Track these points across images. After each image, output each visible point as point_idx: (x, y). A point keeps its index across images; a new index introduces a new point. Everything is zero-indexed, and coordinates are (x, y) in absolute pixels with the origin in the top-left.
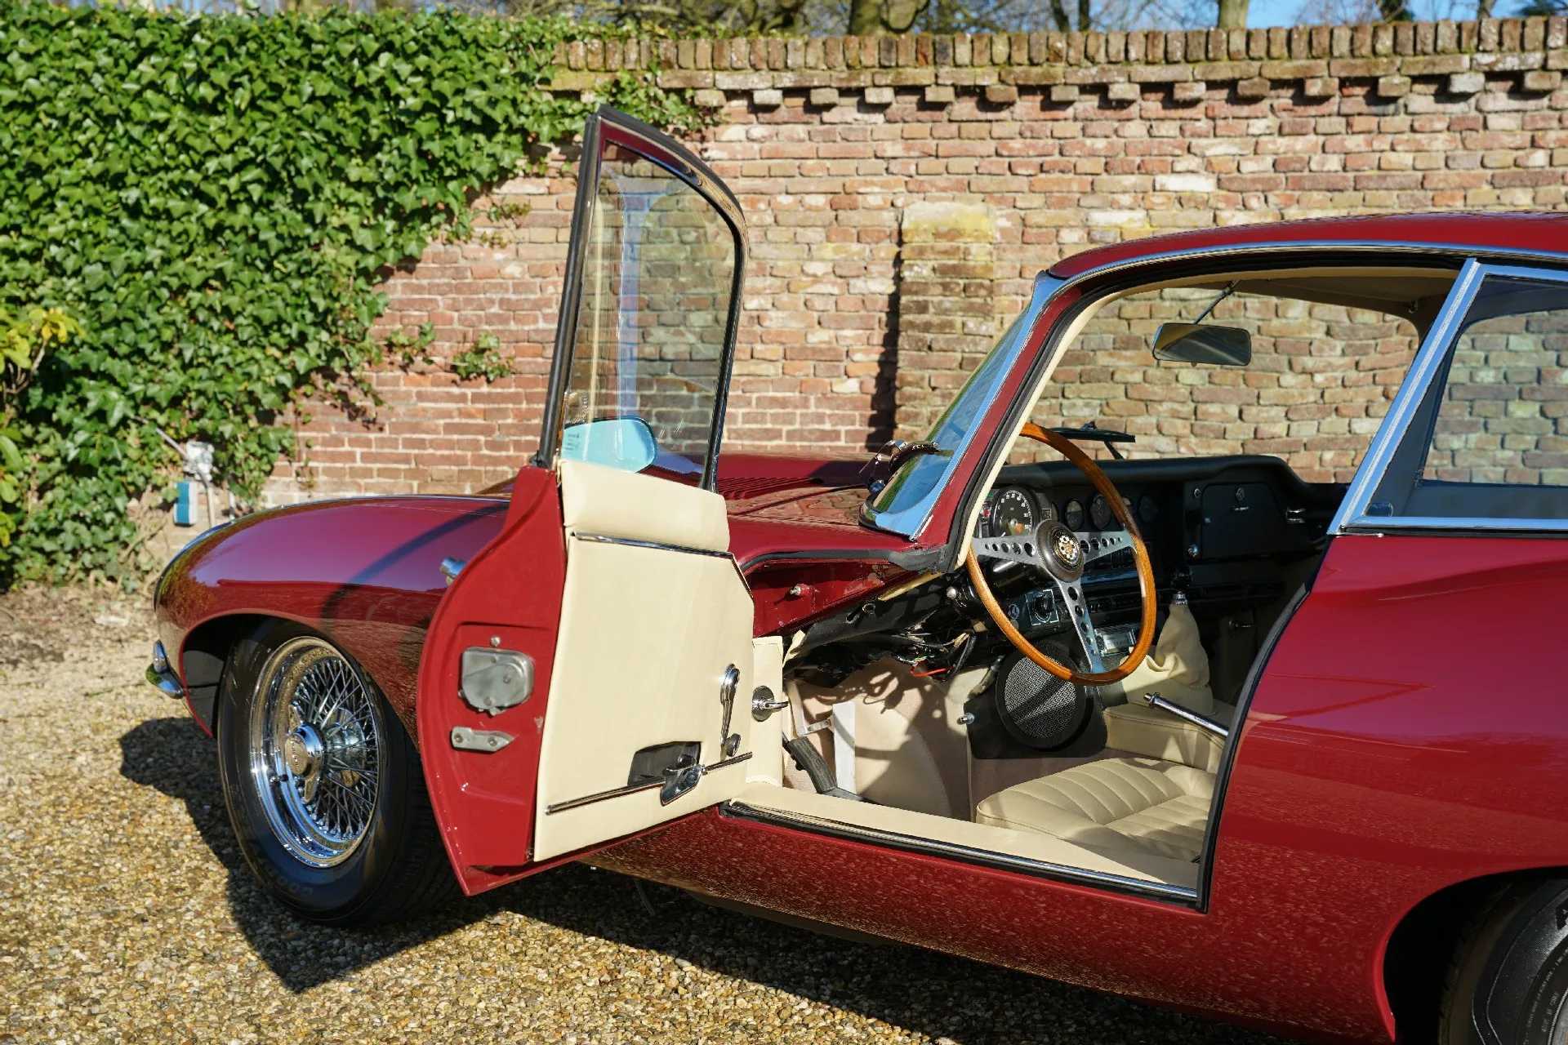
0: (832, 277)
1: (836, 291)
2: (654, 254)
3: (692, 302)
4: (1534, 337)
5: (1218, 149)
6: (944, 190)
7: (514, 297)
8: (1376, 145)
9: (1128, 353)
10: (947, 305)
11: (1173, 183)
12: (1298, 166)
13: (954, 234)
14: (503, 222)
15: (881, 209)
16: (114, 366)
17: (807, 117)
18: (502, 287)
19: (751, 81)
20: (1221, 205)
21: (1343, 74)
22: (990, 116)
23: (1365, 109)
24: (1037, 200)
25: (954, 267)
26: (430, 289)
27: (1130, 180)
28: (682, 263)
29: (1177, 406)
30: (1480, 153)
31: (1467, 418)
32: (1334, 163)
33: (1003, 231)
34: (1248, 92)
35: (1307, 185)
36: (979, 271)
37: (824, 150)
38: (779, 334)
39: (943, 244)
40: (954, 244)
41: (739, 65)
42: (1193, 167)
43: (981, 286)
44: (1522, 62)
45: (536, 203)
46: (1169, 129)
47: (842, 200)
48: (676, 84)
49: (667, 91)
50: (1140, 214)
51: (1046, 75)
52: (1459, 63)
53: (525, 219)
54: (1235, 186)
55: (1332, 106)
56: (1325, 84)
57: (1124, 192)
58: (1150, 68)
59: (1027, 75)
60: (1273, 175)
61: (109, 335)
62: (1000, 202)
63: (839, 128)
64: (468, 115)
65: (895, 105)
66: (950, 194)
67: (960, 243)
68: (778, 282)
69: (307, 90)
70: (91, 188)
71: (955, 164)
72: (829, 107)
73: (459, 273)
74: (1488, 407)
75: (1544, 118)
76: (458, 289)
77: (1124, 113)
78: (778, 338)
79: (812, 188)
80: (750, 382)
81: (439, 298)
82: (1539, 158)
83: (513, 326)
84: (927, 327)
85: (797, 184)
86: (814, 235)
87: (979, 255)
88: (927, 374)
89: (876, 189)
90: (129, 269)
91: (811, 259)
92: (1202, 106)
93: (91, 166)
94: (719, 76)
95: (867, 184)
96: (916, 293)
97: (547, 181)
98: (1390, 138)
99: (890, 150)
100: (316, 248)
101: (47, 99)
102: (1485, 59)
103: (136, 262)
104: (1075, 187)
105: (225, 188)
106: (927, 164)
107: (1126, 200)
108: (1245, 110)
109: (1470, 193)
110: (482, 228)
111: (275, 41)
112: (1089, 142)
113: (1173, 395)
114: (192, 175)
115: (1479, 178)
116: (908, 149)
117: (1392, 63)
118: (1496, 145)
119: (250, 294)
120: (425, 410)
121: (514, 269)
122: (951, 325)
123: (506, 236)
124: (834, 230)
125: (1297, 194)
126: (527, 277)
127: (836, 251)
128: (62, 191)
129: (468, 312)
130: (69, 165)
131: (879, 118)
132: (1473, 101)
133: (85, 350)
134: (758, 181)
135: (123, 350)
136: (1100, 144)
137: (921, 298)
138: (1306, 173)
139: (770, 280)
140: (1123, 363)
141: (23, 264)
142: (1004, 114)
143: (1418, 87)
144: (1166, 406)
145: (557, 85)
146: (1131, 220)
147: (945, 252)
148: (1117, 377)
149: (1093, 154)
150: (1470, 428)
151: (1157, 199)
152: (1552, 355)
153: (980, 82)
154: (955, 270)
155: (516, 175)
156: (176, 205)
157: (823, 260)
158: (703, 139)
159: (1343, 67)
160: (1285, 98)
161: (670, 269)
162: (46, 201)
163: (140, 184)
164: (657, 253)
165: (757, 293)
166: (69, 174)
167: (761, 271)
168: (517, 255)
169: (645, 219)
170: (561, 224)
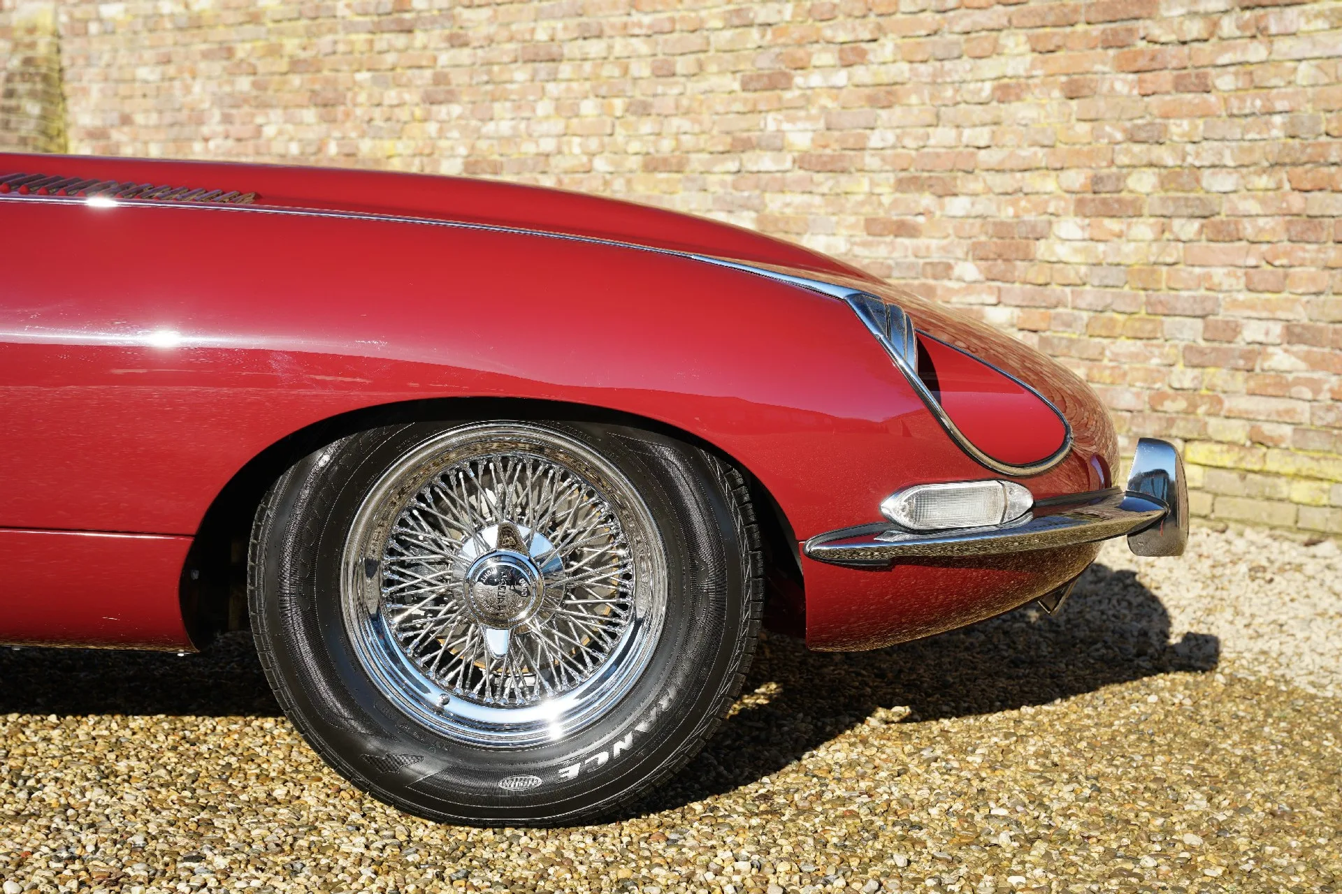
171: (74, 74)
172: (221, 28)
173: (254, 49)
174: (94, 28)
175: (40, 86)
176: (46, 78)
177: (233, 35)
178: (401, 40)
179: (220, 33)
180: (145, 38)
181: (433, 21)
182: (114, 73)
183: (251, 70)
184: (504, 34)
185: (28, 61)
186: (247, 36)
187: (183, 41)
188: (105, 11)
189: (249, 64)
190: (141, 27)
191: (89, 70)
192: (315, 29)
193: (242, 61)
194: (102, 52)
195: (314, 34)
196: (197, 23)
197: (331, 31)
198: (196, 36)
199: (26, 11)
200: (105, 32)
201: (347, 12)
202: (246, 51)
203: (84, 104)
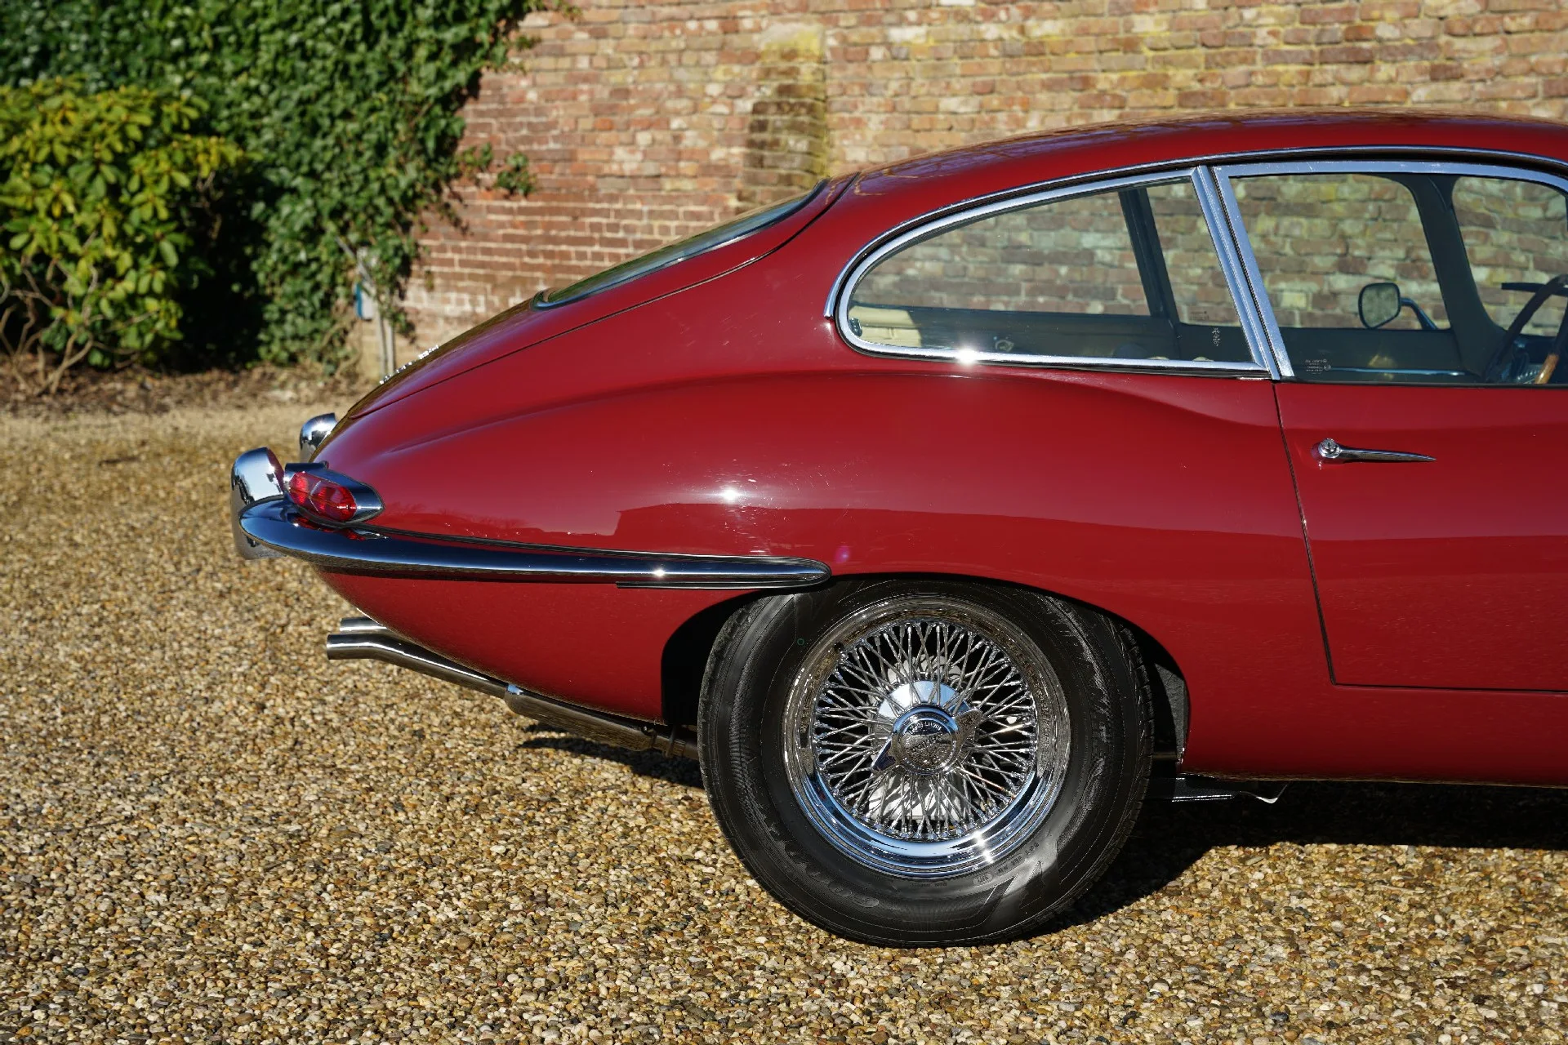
0: (725, 99)
1: (726, 111)
2: (613, 80)
3: (640, 122)
6: (794, 11)
7: (533, 119)
10: (779, 124)
13: (790, 55)
14: (527, 51)
15: (752, 31)
16: (299, 182)
18: (525, 112)
20: (980, 18)
24: (852, 20)
25: (788, 86)
26: (488, 113)
28: (631, 87)
33: (832, 50)
36: (804, 91)
38: (693, 151)
40: (791, 64)
43: (802, 105)
45: (548, 35)
47: (729, 24)
50: (924, 29)
53: (538, 48)
57: (912, 8)
62: (827, 22)
66: (795, 15)
67: (795, 63)
68: (690, 103)
73: (503, 99)
76: (499, 114)
78: (692, 155)
79: (708, 13)
80: (678, 197)
81: (493, 121)
83: (535, 147)
85: (697, 11)
86: (709, 58)
87: (806, 74)
88: (758, 189)
89: (748, 13)
90: (301, 102)
91: (710, 81)
95: (744, 7)
96: (762, 112)
97: (550, 14)
100: (403, 80)
104: (879, 5)
105: (341, 32)
107: (912, 15)
110: (514, 57)
120: (491, 221)
121: (533, 95)
122: (776, 143)
123: (528, 65)
124: (726, 54)
126: (543, 102)
127: (726, 72)
128: (263, 38)
129: (511, 135)
130: (265, 16)
135: (304, 169)
137: (761, 118)
139: (685, 102)
146: (917, 36)
147: (784, 73)
151: (934, 15)
154: (788, 90)
155: (530, 10)
157: (717, 81)
161: (622, 92)
162: (255, 45)
163: (303, 29)
164: (616, 78)
165: (677, 113)
166: (267, 23)
167: (680, 93)
168: (534, 85)
169: (607, 47)
170: (559, 52)
171: (844, 104)
172: (1072, 55)
173: (1123, 80)
174: (877, 53)
175: (804, 118)
176: (811, 109)
177: (1093, 63)
178: (1356, 73)
179: (1072, 60)
180: (956, 65)
181: (1407, 52)
182: (906, 102)
183: (1117, 103)
184: (1522, 66)
185: (783, 90)
186: (1114, 65)
187: (1015, 69)
188: (897, 34)
189: (1115, 96)
190: (950, 53)
191: (868, 99)
192: (1218, 59)
193: (1103, 93)
194: (889, 79)
195: (1217, 64)
196: (1037, 49)
197: (1244, 61)
198: (1034, 64)
199: (778, 33)
200: (895, 58)
201: (1271, 40)
202: (1111, 82)
203: (858, 137)
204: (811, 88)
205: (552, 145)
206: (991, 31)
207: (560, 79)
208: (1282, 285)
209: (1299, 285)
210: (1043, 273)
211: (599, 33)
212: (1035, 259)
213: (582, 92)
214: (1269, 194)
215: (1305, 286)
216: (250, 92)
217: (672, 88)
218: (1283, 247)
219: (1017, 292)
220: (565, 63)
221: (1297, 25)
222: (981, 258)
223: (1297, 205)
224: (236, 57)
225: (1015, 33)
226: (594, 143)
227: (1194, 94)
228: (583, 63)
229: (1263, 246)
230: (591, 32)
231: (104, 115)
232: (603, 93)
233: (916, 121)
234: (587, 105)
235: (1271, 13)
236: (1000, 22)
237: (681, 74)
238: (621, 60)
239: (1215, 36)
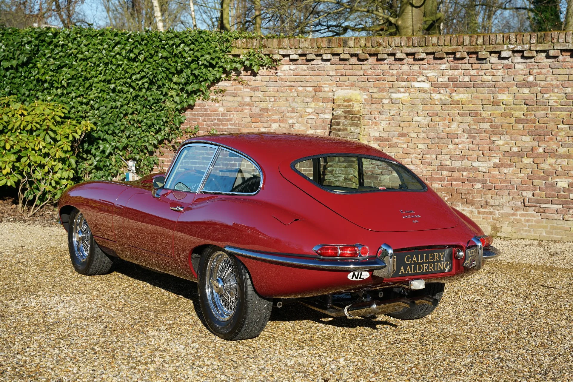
0: (314, 113)
1: (315, 118)
2: (261, 105)
3: (273, 120)
4: (530, 137)
5: (431, 74)
6: (347, 86)
7: (221, 118)
8: (480, 73)
9: (402, 138)
10: (346, 123)
11: (417, 84)
12: (455, 80)
13: (349, 100)
14: (218, 94)
15: (329, 92)
16: (107, 136)
17: (307, 63)
18: (218, 115)
19: (289, 52)
20: (432, 92)
21: (467, 51)
22: (361, 63)
23: (476, 62)
24: (375, 90)
25: (349, 111)
26: (199, 115)
27: (403, 84)
28: (270, 108)
29: (417, 155)
30: (513, 76)
31: (509, 163)
32: (467, 79)
33: (365, 99)
34: (438, 56)
35: (458, 86)
36: (356, 112)
37: (312, 73)
39: (346, 104)
40: (349, 104)
41: (285, 47)
42: (423, 79)
43: (356, 117)
44: (523, 47)
45: (228, 89)
46: (416, 67)
47: (318, 89)
48: (267, 53)
49: (265, 55)
50: (407, 94)
51: (376, 51)
52: (503, 48)
53: (225, 93)
54: (436, 86)
55: (466, 61)
56: (461, 54)
57: (402, 87)
58: (408, 49)
59: (371, 50)
60: (448, 82)
61: (106, 128)
62: (364, 90)
63: (316, 66)
64: (205, 63)
65: (333, 59)
66: (349, 88)
67: (351, 103)
68: (298, 114)
69: (160, 55)
70: (102, 84)
71: (351, 78)
72: (313, 60)
73: (206, 110)
74: (516, 159)
75: (533, 65)
76: (206, 115)
77: (402, 62)
79: (308, 85)
81: (200, 117)
82: (531, 78)
83: (221, 127)
84: (339, 130)
85: (303, 84)
87: (356, 107)
89: (327, 86)
90: (112, 108)
91: (308, 107)
92: (426, 60)
93: (102, 77)
94: (280, 50)
95: (324, 84)
96: (337, 119)
97: (231, 82)
98: (484, 71)
99: (332, 73)
100: (164, 102)
101: (90, 58)
102: (512, 46)
103: (114, 106)
104: (387, 86)
105: (138, 84)
106: (342, 78)
107: (402, 90)
108: (439, 62)
109: (510, 89)
110: (212, 96)
111: (152, 40)
112: (391, 71)
113: (416, 152)
114: (129, 80)
115: (513, 84)
116: (337, 73)
117: (482, 47)
118: (517, 74)
119: (145, 116)
120: (197, 152)
121: (221, 109)
122: (346, 129)
123: (219, 98)
124: (315, 99)
125: (455, 89)
126: (226, 112)
127: (315, 105)
128: (94, 85)
129: (209, 122)
130: (96, 77)
131: (328, 63)
132: (510, 59)
133: (100, 132)
134: (292, 83)
135: (110, 132)
136: (395, 72)
137: (338, 121)
138: (458, 82)
139: (296, 114)
140: (401, 142)
141: (84, 106)
142: (365, 62)
143: (492, 55)
144: (414, 155)
145: (233, 53)
146: (404, 96)
147: (346, 106)
148: (399, 146)
149: (392, 75)
150: (510, 166)
151: (412, 90)
152: (536, 143)
153: (356, 53)
154: (349, 112)
155: (222, 80)
156: (125, 89)
157: (311, 108)
158: (276, 69)
159: (467, 49)
160: (451, 58)
161: (266, 110)
162: (90, 88)
163: (115, 83)
164: (263, 105)
165: (292, 118)
166: (96, 80)
167: (293, 111)
168: (222, 105)
169: (259, 94)
170: (235, 95)
171: (371, 117)
172: (471, 105)
173: (493, 114)
174: (385, 101)
176: (359, 119)
177: (480, 108)
179: (471, 107)
180: (421, 107)
182: (398, 118)
183: (490, 121)
186: (489, 109)
187: (447, 109)
188: (394, 96)
189: (489, 119)
190: (419, 102)
191: (381, 116)
192: (533, 109)
193: (484, 118)
194: (390, 110)
195: (532, 110)
196: (456, 103)
197: (544, 110)
198: (455, 107)
199: (341, 94)
200: (392, 103)
201: (555, 104)
202: (488, 114)
203: (376, 128)
204: (359, 112)
205: (229, 127)
206: (436, 96)
207: (236, 104)
208: (557, 180)
209: (564, 180)
210: (456, 174)
211: (255, 89)
212: (453, 170)
213: (246, 109)
214: (553, 151)
215: (566, 180)
216: (82, 103)
217: (290, 109)
218: (558, 168)
219: (444, 181)
220: (239, 99)
221: (565, 99)
222: (428, 169)
223: (564, 155)
224: (77, 91)
225: (447, 97)
226: (251, 127)
227: (523, 119)
228: (247, 99)
229: (550, 167)
230: (250, 89)
231: (43, 112)
232: (256, 110)
233: (402, 124)
234: (248, 113)
235: (556, 96)
236: (440, 93)
237: (294, 105)
238: (266, 99)
239: (532, 102)
